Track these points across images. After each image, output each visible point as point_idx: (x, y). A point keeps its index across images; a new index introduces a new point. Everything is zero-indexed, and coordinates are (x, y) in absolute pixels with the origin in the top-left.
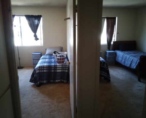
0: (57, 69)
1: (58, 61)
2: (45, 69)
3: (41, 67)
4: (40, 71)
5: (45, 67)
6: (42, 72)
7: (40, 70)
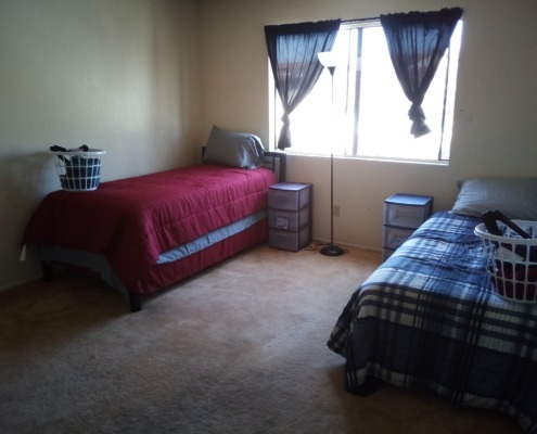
0: (480, 332)
1: (503, 279)
2: (408, 311)
3: (387, 290)
4: (378, 312)
5: (411, 300)
6: (387, 322)
7: (379, 304)
